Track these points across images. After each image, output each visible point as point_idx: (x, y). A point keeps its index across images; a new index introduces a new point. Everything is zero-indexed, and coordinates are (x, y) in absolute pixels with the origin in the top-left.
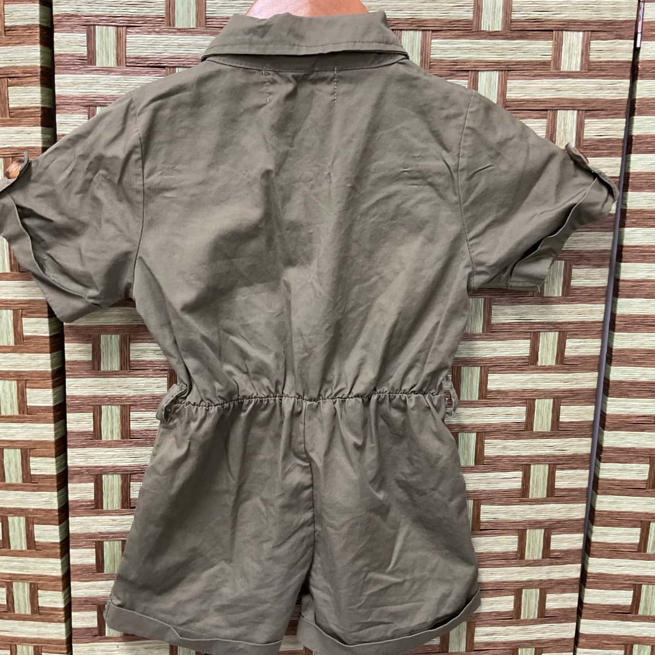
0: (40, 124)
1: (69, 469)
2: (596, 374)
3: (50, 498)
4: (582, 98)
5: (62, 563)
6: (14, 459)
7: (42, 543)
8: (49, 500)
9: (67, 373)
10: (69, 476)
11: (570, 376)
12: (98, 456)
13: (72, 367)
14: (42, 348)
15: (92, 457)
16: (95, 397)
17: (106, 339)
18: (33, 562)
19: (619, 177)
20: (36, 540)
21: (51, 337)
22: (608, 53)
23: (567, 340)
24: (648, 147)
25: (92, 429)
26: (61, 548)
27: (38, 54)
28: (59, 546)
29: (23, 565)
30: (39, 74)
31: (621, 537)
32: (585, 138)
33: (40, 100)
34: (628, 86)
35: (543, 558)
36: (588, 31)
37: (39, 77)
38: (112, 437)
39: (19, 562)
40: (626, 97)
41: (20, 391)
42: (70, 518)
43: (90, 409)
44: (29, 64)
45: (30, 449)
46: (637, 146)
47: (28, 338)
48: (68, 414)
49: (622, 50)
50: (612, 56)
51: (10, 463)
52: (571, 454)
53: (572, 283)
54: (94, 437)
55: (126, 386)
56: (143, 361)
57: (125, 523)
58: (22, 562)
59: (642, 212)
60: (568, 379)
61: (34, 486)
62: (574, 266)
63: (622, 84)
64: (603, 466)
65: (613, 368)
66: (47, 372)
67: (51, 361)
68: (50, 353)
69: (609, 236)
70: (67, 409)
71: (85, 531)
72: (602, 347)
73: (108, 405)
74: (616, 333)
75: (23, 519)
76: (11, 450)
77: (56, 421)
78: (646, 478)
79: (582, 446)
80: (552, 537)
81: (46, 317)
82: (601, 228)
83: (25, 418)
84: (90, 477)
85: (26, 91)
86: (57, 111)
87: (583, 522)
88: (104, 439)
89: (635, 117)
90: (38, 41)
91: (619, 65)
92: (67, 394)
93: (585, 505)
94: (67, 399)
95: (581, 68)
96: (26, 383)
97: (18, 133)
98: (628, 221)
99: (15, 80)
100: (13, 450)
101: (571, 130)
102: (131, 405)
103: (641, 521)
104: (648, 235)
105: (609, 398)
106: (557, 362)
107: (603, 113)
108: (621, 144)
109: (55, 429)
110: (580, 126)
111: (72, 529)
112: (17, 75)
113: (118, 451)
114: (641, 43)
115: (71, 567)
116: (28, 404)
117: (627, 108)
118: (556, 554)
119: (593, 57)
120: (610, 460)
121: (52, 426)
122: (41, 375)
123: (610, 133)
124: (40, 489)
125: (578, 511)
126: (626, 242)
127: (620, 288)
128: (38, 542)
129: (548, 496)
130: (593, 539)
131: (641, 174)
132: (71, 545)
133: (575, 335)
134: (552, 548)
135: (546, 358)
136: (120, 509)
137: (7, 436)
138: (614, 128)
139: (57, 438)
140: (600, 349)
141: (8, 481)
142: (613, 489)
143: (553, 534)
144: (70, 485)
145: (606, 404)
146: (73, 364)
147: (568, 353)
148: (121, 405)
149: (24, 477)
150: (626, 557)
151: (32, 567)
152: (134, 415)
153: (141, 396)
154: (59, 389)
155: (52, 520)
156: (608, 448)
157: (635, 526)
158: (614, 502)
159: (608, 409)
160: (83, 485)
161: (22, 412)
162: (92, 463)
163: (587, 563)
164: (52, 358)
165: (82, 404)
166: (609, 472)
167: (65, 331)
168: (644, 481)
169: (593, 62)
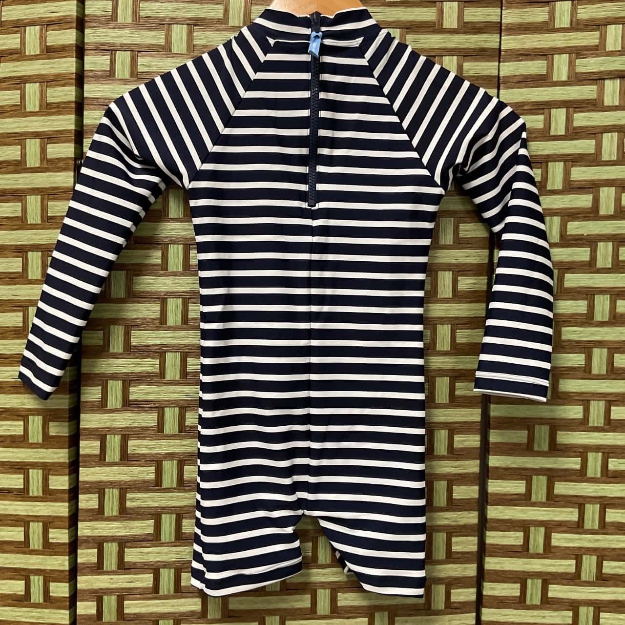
1: (79, 538)
2: (478, 462)
3: (63, 561)
4: (455, 262)
5: (70, 614)
6: (37, 531)
7: (54, 597)
8: (62, 563)
9: (80, 464)
10: (79, 544)
11: (458, 463)
12: (101, 528)
13: (85, 459)
14: (63, 444)
15: (97, 529)
16: (101, 482)
17: (111, 438)
18: (48, 612)
20: (51, 594)
21: (69, 436)
22: (473, 232)
23: (455, 436)
25: (97, 507)
26: (70, 602)
28: (68, 599)
29: (39, 615)
31: (505, 591)
32: (458, 290)
34: (488, 254)
35: (445, 608)
38: (112, 513)
39: (36, 612)
40: (486, 261)
41: (45, 477)
42: (78, 577)
43: (97, 492)
45: (50, 523)
47: (53, 437)
48: (80, 496)
50: (474, 234)
51: (34, 533)
53: (456, 393)
54: (98, 514)
55: (124, 473)
56: (137, 454)
57: (120, 581)
58: (39, 612)
60: (457, 466)
61: (51, 552)
62: (456, 381)
63: (483, 253)
64: (488, 533)
65: (490, 457)
66: (65, 463)
67: (69, 455)
68: (69, 448)
70: (80, 491)
71: (89, 587)
72: (481, 441)
73: (110, 488)
74: (491, 431)
75: (41, 578)
76: (35, 523)
77: (69, 501)
78: (522, 543)
79: (471, 518)
80: (452, 591)
81: (67, 422)
83: (47, 498)
84: (94, 544)
87: (475, 579)
88: (106, 514)
91: (481, 239)
92: (80, 480)
93: (475, 565)
94: (80, 484)
95: (453, 243)
96: (49, 472)
100: (36, 524)
101: (449, 285)
102: (127, 488)
103: (520, 578)
105: (490, 481)
106: (448, 453)
107: (471, 273)
108: (484, 294)
109: (69, 507)
110: (455, 283)
111: (79, 586)
113: (116, 524)
115: (77, 617)
116: (50, 488)
118: (455, 605)
119: (462, 234)
120: (494, 529)
121: (67, 504)
122: (60, 464)
123: (476, 286)
124: (55, 554)
125: (471, 570)
128: (52, 596)
129: (447, 558)
130: (485, 593)
132: (78, 599)
133: (460, 432)
134: (452, 601)
135: (440, 449)
136: (116, 569)
137: (33, 512)
138: (479, 283)
139: (71, 514)
140: (479, 442)
141: (32, 547)
142: (498, 553)
143: (453, 589)
144: (79, 551)
145: (488, 485)
146: (86, 457)
147: (457, 445)
148: (120, 489)
149: (45, 544)
150: (510, 608)
151: (46, 617)
152: (129, 496)
153: (136, 481)
154: (74, 475)
155: (64, 578)
156: (491, 519)
157: (515, 582)
159: (489, 488)
160: (90, 551)
161: (45, 493)
162: (96, 533)
163: (481, 613)
164: (69, 452)
165: (91, 488)
166: (493, 538)
167: (81, 431)
168: (520, 545)
169: (462, 238)
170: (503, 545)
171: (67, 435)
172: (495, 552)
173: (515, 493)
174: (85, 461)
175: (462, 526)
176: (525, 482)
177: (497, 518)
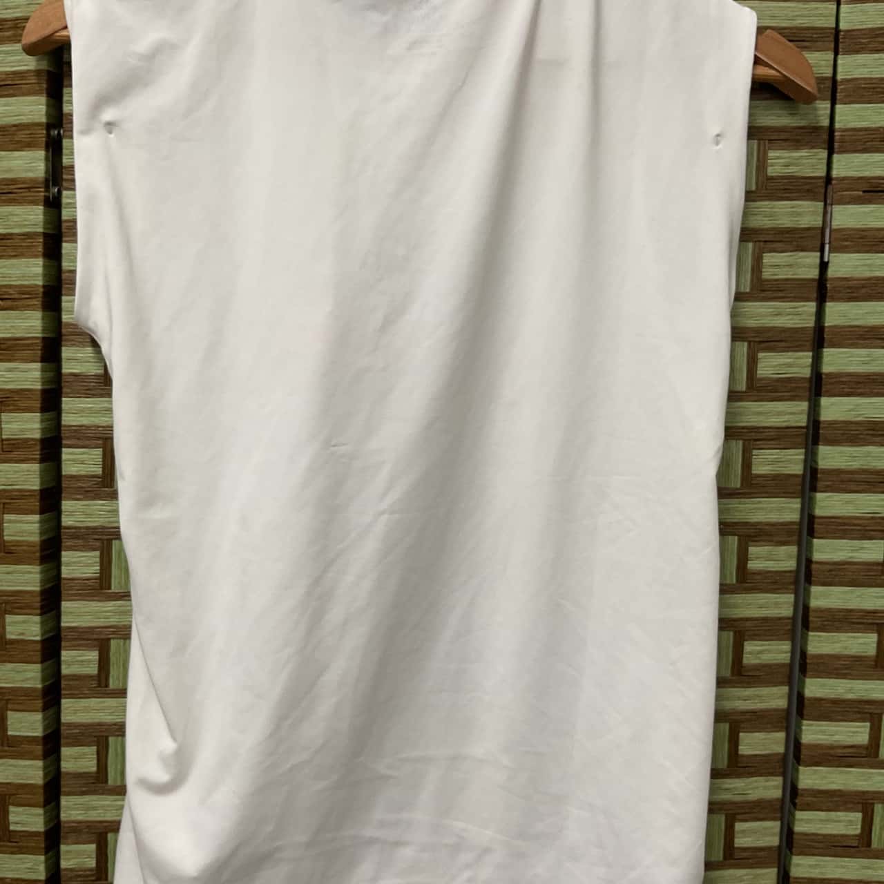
0: (39, 359)
1: (62, 824)
2: (785, 689)
3: (35, 864)
4: (754, 325)
8: (33, 867)
9: (63, 692)
10: (62, 834)
11: (750, 691)
12: (103, 806)
13: (71, 683)
14: (29, 656)
15: (95, 808)
16: (100, 724)
17: (119, 645)
19: (807, 427)
21: (43, 642)
22: (788, 269)
23: (746, 643)
24: (843, 388)
25: (94, 769)
27: (40, 270)
30: (41, 295)
32: (758, 376)
33: (40, 328)
34: (814, 310)
36: (760, 241)
37: (40, 299)
40: (811, 323)
43: (94, 742)
44: (26, 283)
45: (11, 796)
46: (828, 386)
47: (13, 642)
48: (62, 749)
49: (805, 265)
50: (791, 273)
52: (756, 799)
53: (749, 566)
54: (97, 782)
59: (838, 472)
60: (748, 696)
61: (14, 847)
62: (750, 543)
63: (805, 309)
64: (799, 815)
65: (808, 681)
66: (34, 690)
67: (42, 675)
68: (42, 662)
69: (796, 504)
70: (63, 741)
72: (793, 652)
73: (118, 736)
74: (811, 634)
77: (45, 757)
78: (858, 832)
79: (770, 788)
81: (37, 615)
82: (784, 493)
83: (6, 751)
84: (90, 835)
85: (23, 317)
86: (63, 343)
88: (110, 782)
89: (825, 350)
90: (40, 254)
91: (802, 283)
92: (63, 720)
93: (775, 870)
94: (62, 728)
95: (752, 289)
96: (7, 703)
97: (10, 370)
98: (820, 485)
99: (9, 303)
101: (741, 367)
104: (847, 502)
105: (805, 722)
106: (732, 673)
107: (783, 344)
108: (807, 385)
109: (45, 768)
110: (752, 362)
112: (12, 297)
114: (829, 256)
116: (10, 733)
117: (814, 338)
119: (767, 274)
120: (809, 807)
121: (40, 763)
122: (27, 693)
123: (791, 370)
124: (21, 850)
125: (766, 878)
126: (818, 512)
127: (813, 573)
129: (725, 858)
131: (835, 422)
133: (755, 636)
138: (798, 364)
139: (47, 780)
140: (789, 655)
142: (814, 847)
144: (63, 848)
145: (801, 730)
146: (73, 680)
147: (748, 659)
154: (51, 712)
156: (805, 790)
158: (816, 866)
159: (803, 736)
162: (94, 816)
164: (43, 671)
165: (82, 734)
166: (807, 823)
167: (63, 634)
168: (856, 836)
169: (767, 280)
170: (825, 836)
171: (38, 638)
172: (809, 847)
173: (851, 744)
174: (70, 688)
175: (754, 802)
176: (868, 724)
177: (816, 787)
